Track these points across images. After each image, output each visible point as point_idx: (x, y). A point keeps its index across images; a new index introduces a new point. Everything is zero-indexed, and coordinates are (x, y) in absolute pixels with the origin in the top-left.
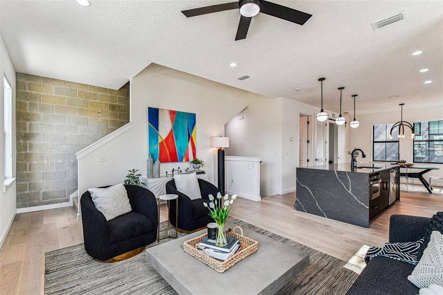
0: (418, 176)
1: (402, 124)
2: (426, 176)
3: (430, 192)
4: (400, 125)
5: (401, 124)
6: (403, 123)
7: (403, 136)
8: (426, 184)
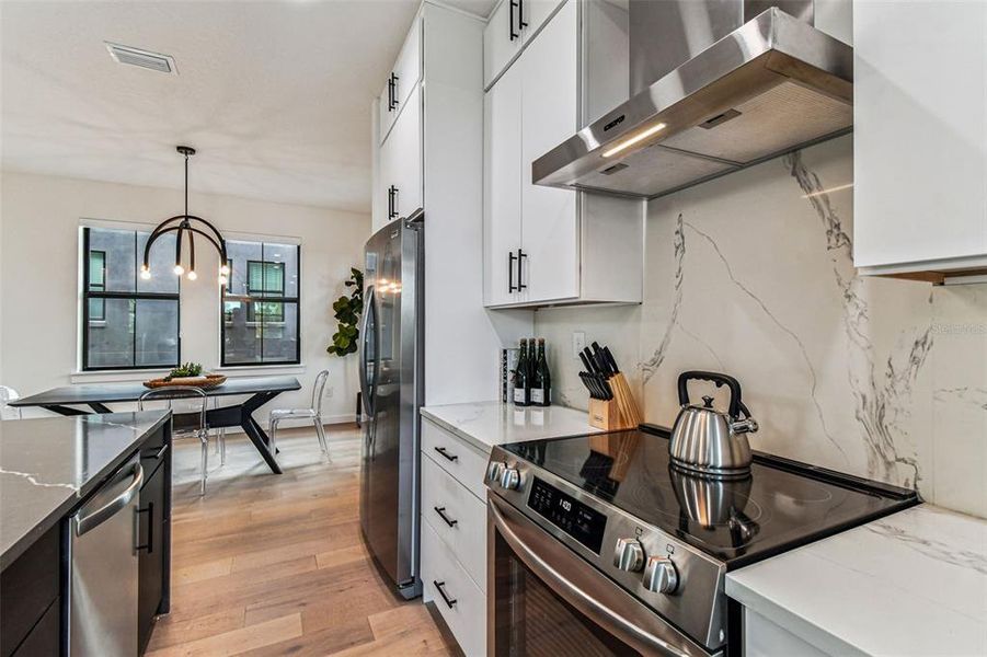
0: (239, 418)
1: (187, 226)
2: (261, 416)
3: (276, 470)
4: (180, 229)
5: (185, 223)
6: (193, 223)
7: (192, 276)
8: (260, 440)
